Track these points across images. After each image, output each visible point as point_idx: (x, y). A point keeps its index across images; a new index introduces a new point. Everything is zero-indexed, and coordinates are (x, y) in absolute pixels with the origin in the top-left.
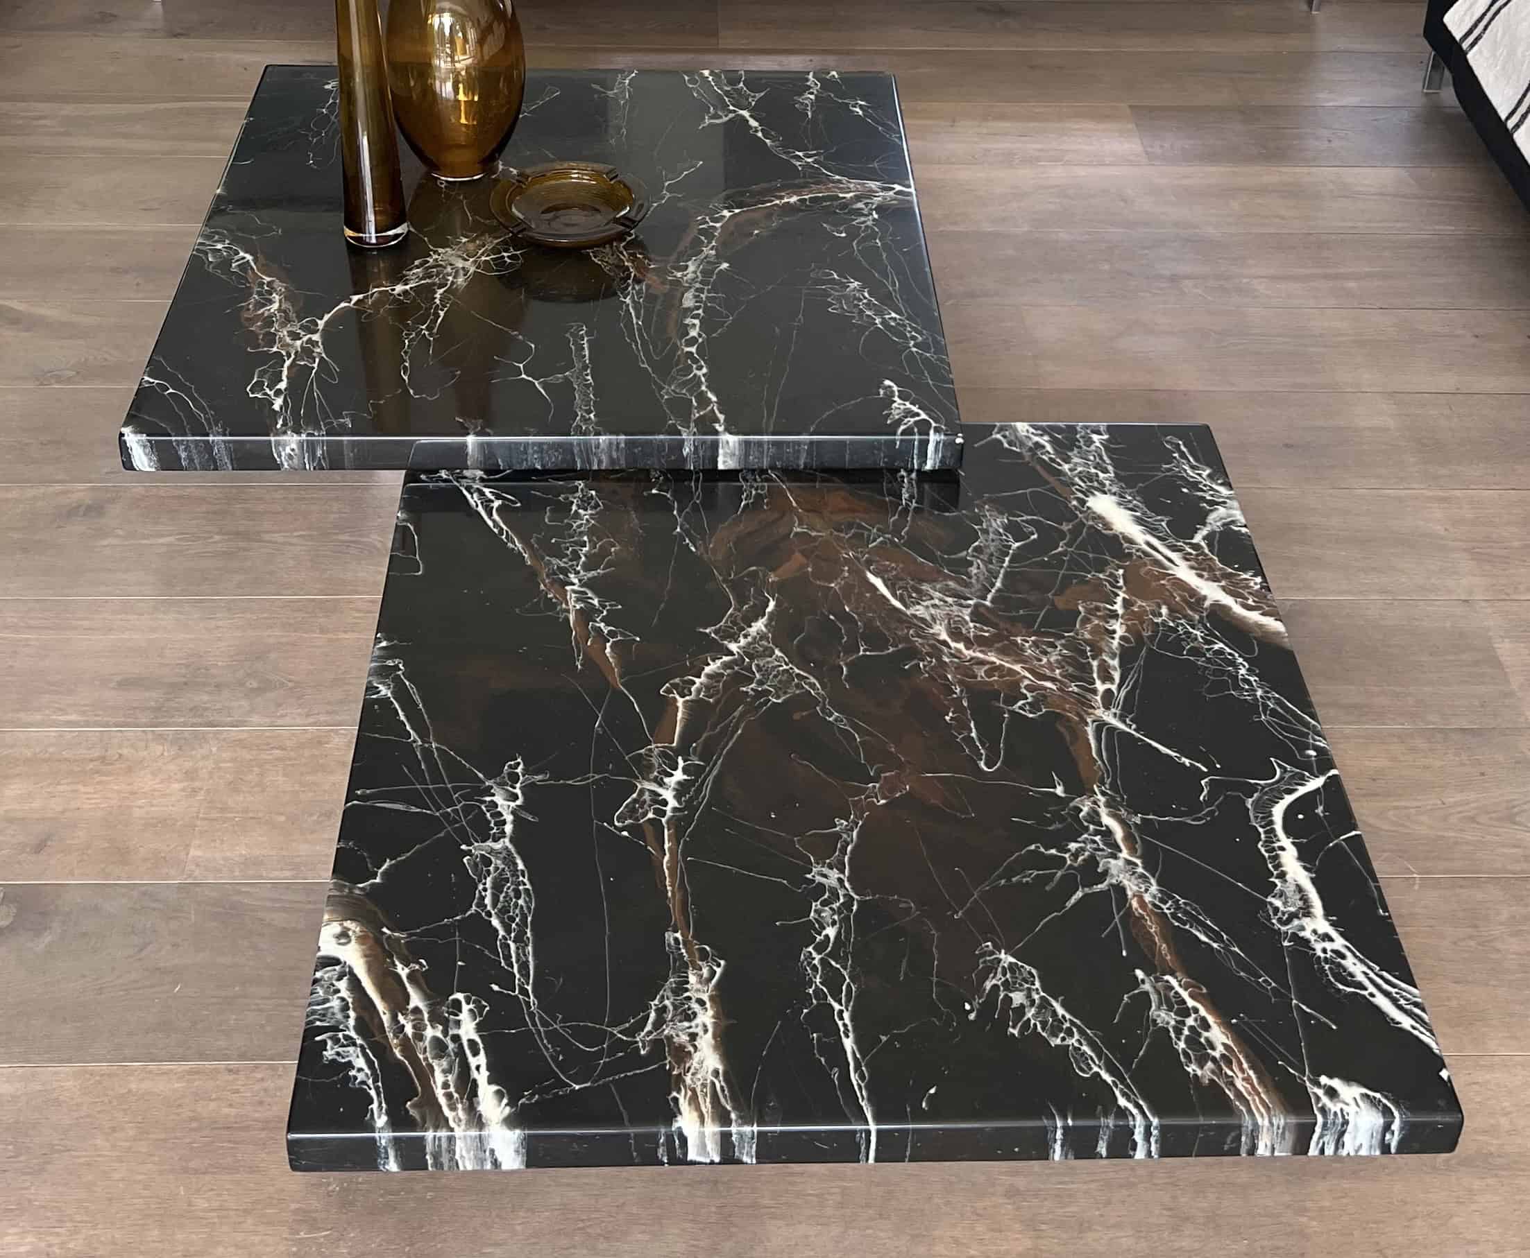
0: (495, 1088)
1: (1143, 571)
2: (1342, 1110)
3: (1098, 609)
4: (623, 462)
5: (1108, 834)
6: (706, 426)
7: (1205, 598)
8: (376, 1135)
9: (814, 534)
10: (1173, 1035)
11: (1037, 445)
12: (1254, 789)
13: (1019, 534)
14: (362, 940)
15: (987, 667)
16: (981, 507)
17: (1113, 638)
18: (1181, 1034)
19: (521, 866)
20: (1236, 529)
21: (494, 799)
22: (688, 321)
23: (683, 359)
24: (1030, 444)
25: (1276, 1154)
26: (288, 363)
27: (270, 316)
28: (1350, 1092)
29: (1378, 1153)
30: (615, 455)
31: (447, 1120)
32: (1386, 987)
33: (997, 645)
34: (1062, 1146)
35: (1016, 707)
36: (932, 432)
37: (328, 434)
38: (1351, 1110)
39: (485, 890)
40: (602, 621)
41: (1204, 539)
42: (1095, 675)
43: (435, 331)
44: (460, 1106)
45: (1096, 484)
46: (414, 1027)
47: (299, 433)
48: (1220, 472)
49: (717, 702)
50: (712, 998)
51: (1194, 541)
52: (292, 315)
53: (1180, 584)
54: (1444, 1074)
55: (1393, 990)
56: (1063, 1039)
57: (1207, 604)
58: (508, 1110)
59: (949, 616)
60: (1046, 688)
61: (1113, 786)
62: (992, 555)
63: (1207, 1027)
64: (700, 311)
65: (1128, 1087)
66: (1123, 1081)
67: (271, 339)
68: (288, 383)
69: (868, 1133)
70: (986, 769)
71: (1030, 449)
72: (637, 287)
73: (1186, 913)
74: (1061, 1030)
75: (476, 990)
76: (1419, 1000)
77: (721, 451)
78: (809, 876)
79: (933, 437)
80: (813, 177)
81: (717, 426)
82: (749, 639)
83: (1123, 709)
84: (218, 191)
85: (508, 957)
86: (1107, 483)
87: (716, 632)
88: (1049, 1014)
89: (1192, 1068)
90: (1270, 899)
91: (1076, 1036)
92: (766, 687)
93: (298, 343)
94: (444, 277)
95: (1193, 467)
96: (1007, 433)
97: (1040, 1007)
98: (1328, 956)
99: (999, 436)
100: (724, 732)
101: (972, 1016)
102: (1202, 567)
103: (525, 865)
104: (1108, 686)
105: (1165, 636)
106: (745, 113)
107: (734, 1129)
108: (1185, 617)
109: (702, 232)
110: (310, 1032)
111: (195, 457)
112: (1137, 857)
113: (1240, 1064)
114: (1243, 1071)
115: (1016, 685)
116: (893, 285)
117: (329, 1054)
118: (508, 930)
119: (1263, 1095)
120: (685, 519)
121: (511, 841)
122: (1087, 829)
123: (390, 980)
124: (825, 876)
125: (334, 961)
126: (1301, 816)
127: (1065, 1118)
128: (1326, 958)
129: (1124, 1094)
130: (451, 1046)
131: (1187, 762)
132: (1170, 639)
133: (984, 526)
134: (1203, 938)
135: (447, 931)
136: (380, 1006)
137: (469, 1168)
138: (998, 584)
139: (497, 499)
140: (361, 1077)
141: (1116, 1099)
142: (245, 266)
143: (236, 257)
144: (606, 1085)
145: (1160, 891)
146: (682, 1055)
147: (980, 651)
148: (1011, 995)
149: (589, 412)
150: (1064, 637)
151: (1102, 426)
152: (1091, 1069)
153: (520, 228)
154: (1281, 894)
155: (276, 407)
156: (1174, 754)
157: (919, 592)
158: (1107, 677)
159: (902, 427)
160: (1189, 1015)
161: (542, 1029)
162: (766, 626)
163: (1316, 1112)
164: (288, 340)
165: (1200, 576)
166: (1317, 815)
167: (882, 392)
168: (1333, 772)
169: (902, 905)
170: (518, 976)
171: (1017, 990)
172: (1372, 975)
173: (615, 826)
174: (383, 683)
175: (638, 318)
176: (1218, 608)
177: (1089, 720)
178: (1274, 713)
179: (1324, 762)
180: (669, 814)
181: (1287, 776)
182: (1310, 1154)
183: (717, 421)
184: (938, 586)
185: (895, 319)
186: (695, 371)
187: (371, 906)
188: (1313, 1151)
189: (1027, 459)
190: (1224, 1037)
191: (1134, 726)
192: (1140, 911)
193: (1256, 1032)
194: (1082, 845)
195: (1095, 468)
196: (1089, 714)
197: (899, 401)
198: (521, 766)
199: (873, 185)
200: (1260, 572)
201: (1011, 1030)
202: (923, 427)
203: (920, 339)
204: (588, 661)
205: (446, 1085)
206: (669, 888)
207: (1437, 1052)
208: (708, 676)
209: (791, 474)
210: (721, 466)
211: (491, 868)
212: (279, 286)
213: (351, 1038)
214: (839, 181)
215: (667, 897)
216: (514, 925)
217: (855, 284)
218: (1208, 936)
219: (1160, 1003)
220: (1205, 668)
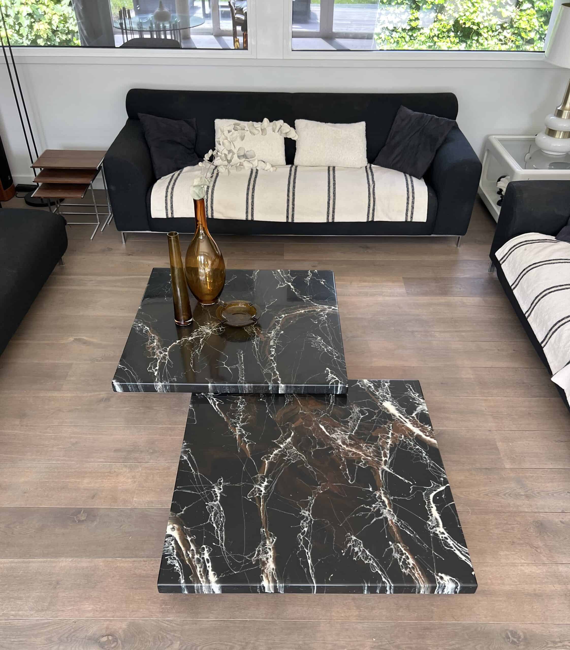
0: (213, 572)
1: (397, 424)
2: (444, 583)
3: (384, 436)
4: (252, 391)
5: (383, 502)
6: (275, 381)
7: (414, 433)
8: (181, 585)
9: (305, 413)
10: (399, 561)
11: (370, 387)
12: (425, 489)
13: (363, 413)
14: (178, 530)
15: (352, 453)
16: (352, 405)
17: (388, 445)
18: (401, 560)
19: (222, 509)
20: (425, 412)
21: (215, 489)
22: (271, 349)
23: (269, 361)
24: (367, 386)
25: (426, 593)
26: (159, 361)
27: (154, 347)
28: (447, 578)
29: (453, 593)
30: (250, 389)
31: (200, 581)
32: (459, 548)
33: (356, 446)
34: (367, 591)
35: (360, 465)
36: (339, 384)
37: (170, 383)
38: (446, 583)
39: (212, 516)
40: (246, 438)
41: (416, 415)
42: (382, 456)
43: (200, 352)
44: (204, 577)
45: (385, 398)
46: (192, 555)
47: (162, 382)
48: (421, 395)
49: (277, 462)
50: (273, 548)
51: (413, 416)
52: (160, 346)
53: (408, 429)
54: (473, 573)
55: (461, 549)
56: (368, 561)
57: (415, 435)
58: (217, 579)
59: (342, 438)
60: (368, 459)
61: (386, 488)
62: (355, 419)
63: (408, 558)
64: (275, 346)
65: (386, 575)
66: (384, 574)
67: (154, 354)
68: (159, 367)
69: (314, 586)
70: (350, 483)
71: (367, 388)
72: (257, 339)
73: (404, 525)
74: (368, 559)
75: (209, 545)
76: (468, 552)
77: (280, 389)
78: (300, 513)
79: (340, 385)
80: (308, 304)
81: (278, 382)
82: (286, 444)
83: (389, 466)
84: (139, 308)
85: (217, 535)
86: (389, 398)
87: (277, 442)
88: (365, 554)
89: (403, 570)
90: (428, 522)
91: (372, 561)
92: (290, 458)
93: (162, 355)
94: (203, 335)
95: (413, 393)
96: (361, 383)
97: (363, 552)
99: (359, 384)
100: (278, 470)
101: (344, 554)
102: (414, 423)
103: (223, 508)
104: (386, 459)
105: (403, 444)
106: (290, 284)
107: (278, 585)
108: (409, 438)
109: (276, 321)
110: (164, 556)
111: (133, 388)
112: (392, 509)
113: (417, 569)
114: (417, 571)
115: (360, 458)
116: (330, 339)
117: (169, 562)
118: (218, 527)
119: (422, 578)
120: (270, 408)
121: (219, 502)
122: (378, 501)
123: (186, 542)
124: (305, 513)
125: (171, 536)
126: (438, 498)
127: (368, 584)
128: (442, 539)
129: (384, 577)
130: (202, 560)
131: (407, 481)
132: (404, 445)
133: (353, 411)
134: (409, 533)
135: (202, 527)
136: (183, 549)
137: (207, 593)
138: (356, 428)
139: (217, 401)
140: (177, 569)
141: (382, 579)
142: (147, 331)
143: (144, 328)
144: (243, 572)
145: (397, 519)
146: (264, 564)
147: (351, 448)
148: (355, 548)
149: (243, 377)
150: (374, 444)
151: (388, 381)
152: (375, 570)
153: (224, 321)
154: (431, 520)
155: (156, 374)
156: (403, 479)
157: (334, 430)
158: (385, 456)
159: (331, 382)
160: (403, 555)
161: (226, 556)
162: (291, 440)
163: (437, 583)
164: (159, 354)
165: (414, 426)
166: (443, 497)
167: (325, 372)
168: (448, 485)
169: (326, 522)
170: (220, 541)
171: (356, 547)
172: (455, 544)
173: (248, 498)
174: (185, 455)
175: (257, 348)
176: (418, 437)
177: (380, 469)
178: (432, 467)
179: (446, 482)
180: (263, 494)
181: (435, 486)
182: (435, 593)
183: (279, 380)
184: (339, 429)
185: (330, 349)
186: (273, 365)
187: (181, 520)
188: (436, 593)
189: (366, 391)
190: (413, 562)
191: (392, 471)
192: (392, 525)
193: (421, 560)
194: (376, 505)
195: (386, 393)
196: (380, 467)
197: (330, 374)
198: (222, 480)
199: (326, 307)
200: (431, 425)
201: (354, 558)
202: (337, 382)
203: (337, 355)
204: (241, 450)
205: (200, 572)
206: (262, 516)
207: (471, 567)
208: (275, 455)
209: (299, 395)
210: (280, 393)
211: (214, 510)
212: (157, 337)
213: (175, 558)
214: (316, 306)
215: (261, 518)
216: (219, 526)
217: (319, 338)
218: (410, 532)
219: (396, 552)
220: (414, 454)
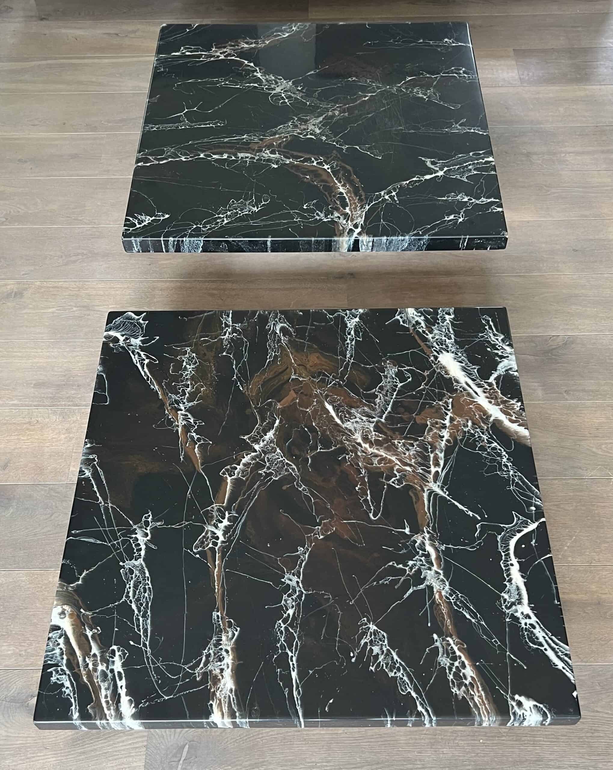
0: (129, 698)
1: (462, 399)
2: (523, 714)
3: (437, 423)
5: (428, 556)
7: (491, 416)
8: (74, 722)
9: (301, 379)
10: (447, 671)
11: (418, 322)
12: (502, 529)
13: (402, 378)
14: (71, 616)
15: (379, 458)
16: (384, 362)
17: (442, 440)
18: (452, 671)
19: (147, 575)
20: (512, 373)
21: (137, 536)
24: (414, 322)
28: (528, 704)
31: (106, 716)
32: (553, 645)
33: (385, 445)
35: (391, 482)
38: (528, 714)
39: (130, 588)
40: (194, 432)
41: (495, 379)
42: (431, 463)
44: (112, 708)
45: (444, 347)
46: (93, 665)
48: (508, 337)
49: (247, 479)
50: (232, 649)
51: (490, 381)
53: (480, 408)
54: (575, 694)
55: (556, 647)
56: (395, 673)
57: (491, 420)
58: (134, 710)
59: (363, 428)
60: (407, 471)
61: (434, 529)
62: (388, 391)
63: (464, 667)
65: (423, 700)
66: (421, 697)
69: (300, 722)
70: (373, 518)
71: (413, 325)
73: (461, 602)
74: (395, 668)
75: (122, 644)
76: (568, 653)
78: (284, 580)
82: (265, 443)
83: (443, 483)
85: (138, 626)
86: (450, 345)
87: (249, 439)
88: (390, 659)
89: (455, 690)
90: (503, 594)
91: (402, 671)
92: (271, 471)
95: (494, 335)
96: (402, 315)
97: (386, 655)
98: (527, 627)
99: (399, 317)
100: (249, 497)
101: (354, 660)
102: (491, 396)
103: (149, 574)
104: (437, 469)
105: (469, 439)
107: (237, 720)
108: (479, 427)
110: (46, 667)
112: (441, 570)
113: (478, 688)
114: (479, 691)
115: (392, 469)
117: (54, 679)
118: (139, 611)
119: (487, 705)
120: (239, 371)
121: (144, 560)
122: (418, 553)
123: (83, 639)
124: (291, 580)
125: (58, 627)
126: (523, 546)
127: (392, 716)
128: (526, 628)
129: (421, 704)
130: (110, 675)
131: (471, 513)
132: (471, 441)
133: (386, 373)
134: (468, 616)
135: (111, 610)
136: (78, 653)
138: (389, 409)
139: (147, 359)
140: (67, 691)
141: (417, 707)
144: (180, 697)
145: (451, 589)
146: (216, 680)
147: (376, 449)
148: (373, 648)
150: (418, 440)
151: (452, 309)
152: (406, 690)
154: (509, 591)
157: (350, 414)
158: (437, 464)
160: (457, 661)
161: (152, 666)
162: (274, 435)
163: (511, 714)
165: (490, 403)
166: (532, 545)
168: (543, 520)
169: (326, 597)
170: (142, 637)
171: (376, 645)
172: (547, 638)
173: (194, 553)
174: (87, 469)
177: (425, 489)
178: (517, 485)
179: (539, 513)
180: (219, 544)
181: (519, 522)
184: (360, 410)
187: (77, 597)
189: (411, 332)
190: (472, 673)
191: (447, 493)
192: (439, 600)
193: (487, 669)
194: (415, 562)
195: (445, 336)
196: (426, 486)
198: (151, 517)
200: (521, 400)
201: (371, 668)
204: (186, 456)
205: (106, 697)
206: (216, 587)
207: (573, 682)
208: (244, 465)
211: (133, 576)
213: (64, 670)
215: (215, 592)
216: (142, 608)
218: (470, 615)
219: (443, 654)
220: (486, 458)
